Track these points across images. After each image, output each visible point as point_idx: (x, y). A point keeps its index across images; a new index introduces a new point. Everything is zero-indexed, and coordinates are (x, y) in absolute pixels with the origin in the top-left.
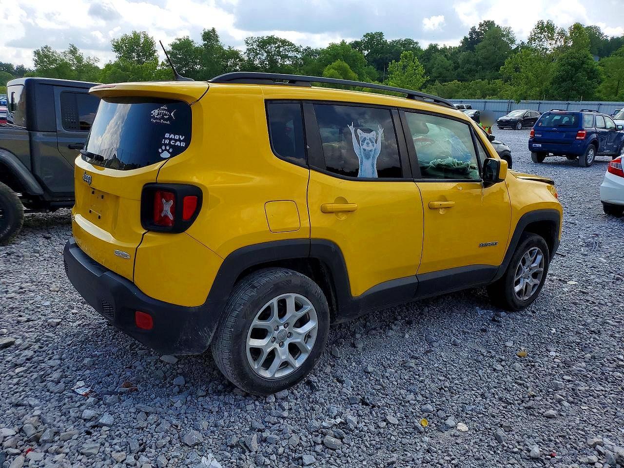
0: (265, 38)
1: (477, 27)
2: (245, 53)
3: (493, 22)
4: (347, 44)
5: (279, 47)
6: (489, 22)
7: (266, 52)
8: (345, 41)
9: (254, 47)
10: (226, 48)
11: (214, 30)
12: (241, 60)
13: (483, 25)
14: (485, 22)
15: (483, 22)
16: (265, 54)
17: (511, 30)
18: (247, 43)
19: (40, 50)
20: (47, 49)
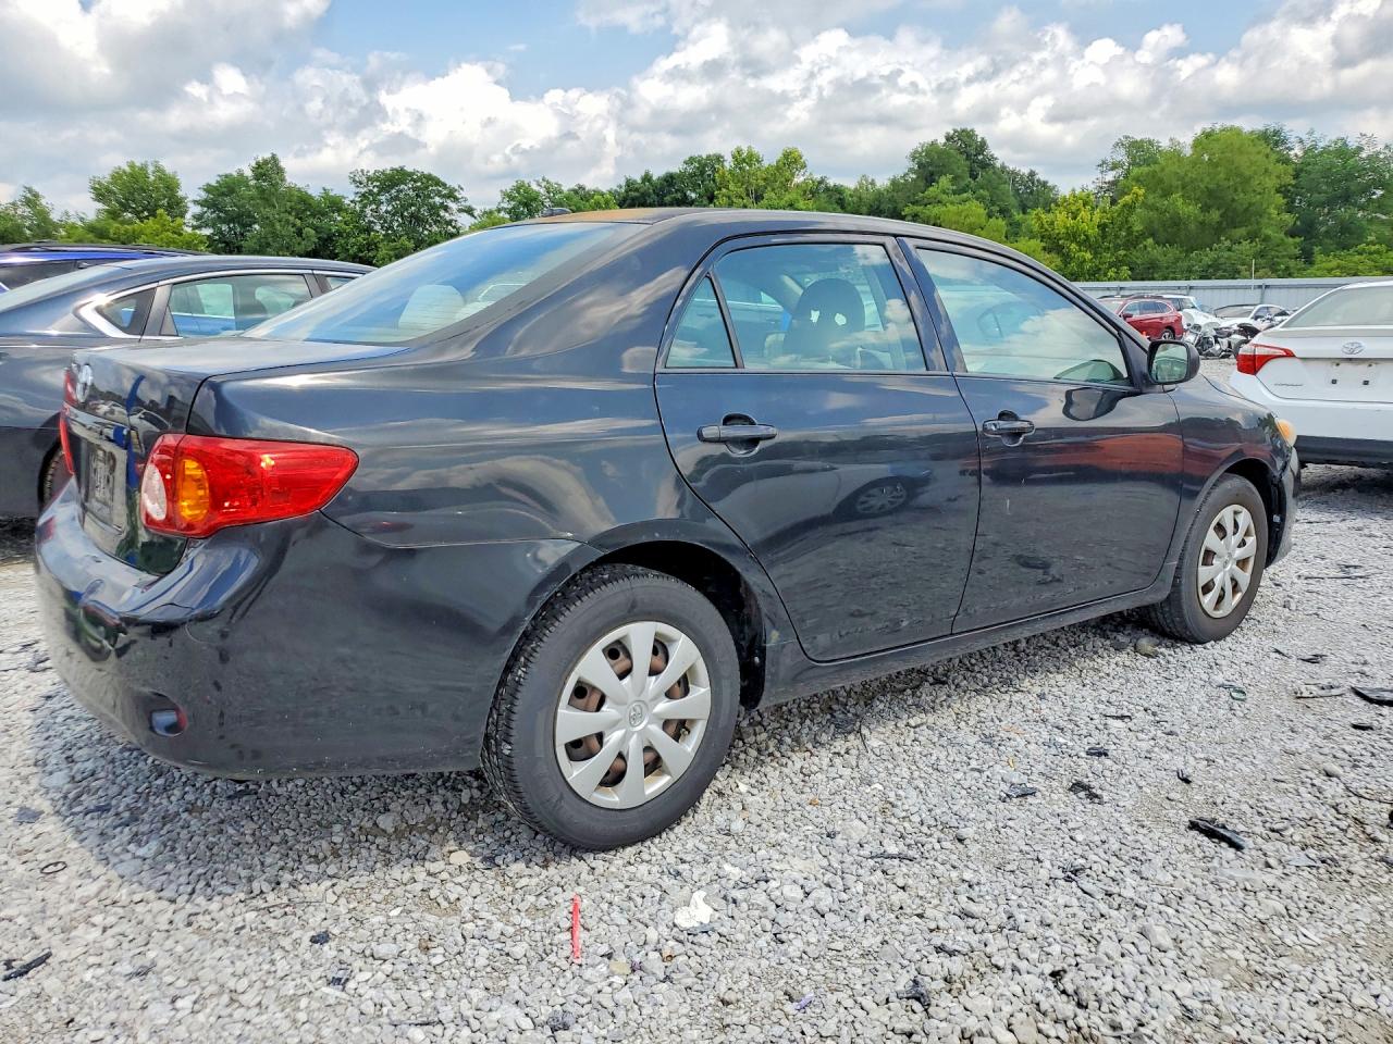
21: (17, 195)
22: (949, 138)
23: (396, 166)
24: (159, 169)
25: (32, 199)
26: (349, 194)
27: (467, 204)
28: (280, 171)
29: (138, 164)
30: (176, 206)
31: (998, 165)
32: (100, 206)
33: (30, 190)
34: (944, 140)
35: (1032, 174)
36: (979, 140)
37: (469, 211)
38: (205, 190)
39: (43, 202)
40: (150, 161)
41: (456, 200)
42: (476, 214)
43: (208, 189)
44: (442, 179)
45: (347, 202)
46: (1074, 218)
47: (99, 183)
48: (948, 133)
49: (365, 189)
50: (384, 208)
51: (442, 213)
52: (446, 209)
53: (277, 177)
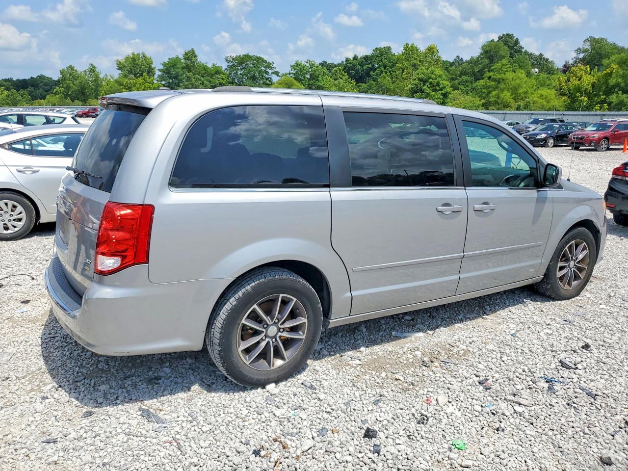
0: (242, 56)
1: (496, 39)
2: (226, 69)
6: (508, 35)
11: (193, 50)
14: (503, 35)
15: (502, 35)
18: (227, 60)
19: (66, 69)
20: (71, 68)
21: (87, 67)
22: (500, 38)
23: (245, 54)
24: (144, 56)
25: (93, 69)
26: (224, 66)
27: (276, 70)
28: (195, 56)
29: (136, 54)
30: (150, 71)
31: (523, 51)
32: (120, 72)
33: (92, 65)
34: (498, 39)
35: (541, 55)
36: (515, 39)
37: (277, 73)
38: (163, 64)
39: (97, 70)
40: (141, 52)
41: (271, 68)
42: (280, 75)
43: (164, 64)
44: (265, 59)
45: (223, 69)
46: (579, 80)
47: (120, 62)
48: (500, 36)
49: (232, 64)
50: (239, 72)
51: (264, 75)
52: (267, 72)
53: (194, 59)
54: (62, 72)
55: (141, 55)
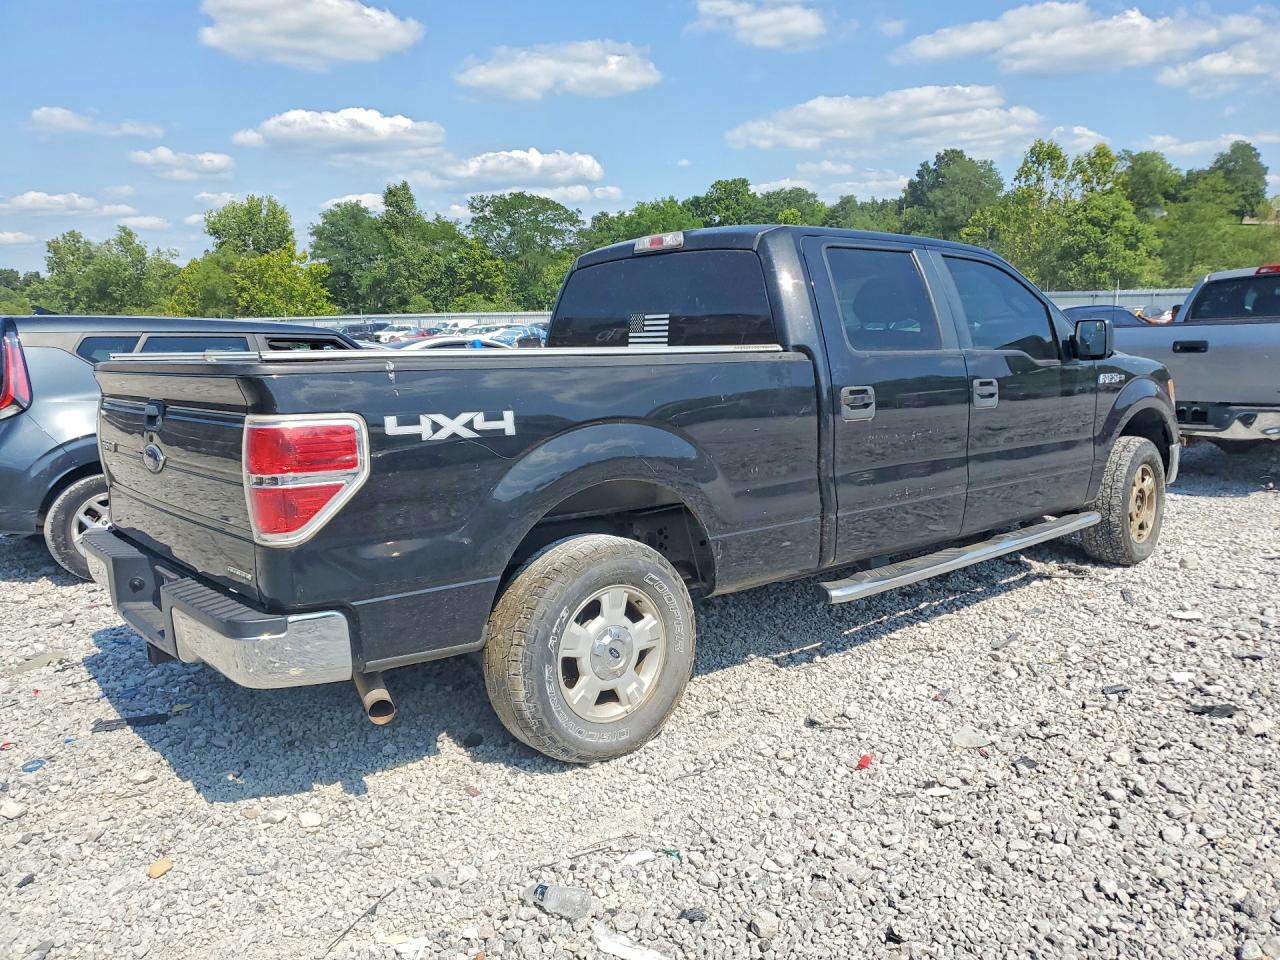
0: (507, 198)
1: (932, 161)
2: (468, 227)
3: (962, 152)
4: (680, 203)
5: (536, 213)
7: (509, 223)
8: (675, 199)
9: (486, 214)
10: (430, 218)
11: (405, 186)
12: (462, 242)
13: (943, 158)
14: (946, 151)
16: (508, 229)
17: (993, 166)
18: (472, 206)
19: (60, 238)
20: (74, 236)
21: (113, 235)
22: (939, 158)
23: (516, 192)
24: (272, 204)
25: (126, 238)
26: (464, 219)
28: (410, 199)
30: (285, 239)
32: (214, 239)
33: (123, 229)
34: (935, 161)
39: (137, 242)
40: (264, 196)
41: (574, 223)
44: (561, 203)
45: (460, 228)
47: (213, 217)
48: (938, 154)
49: (481, 214)
50: (499, 233)
52: (564, 232)
53: (405, 205)
54: (53, 247)
55: (265, 203)
